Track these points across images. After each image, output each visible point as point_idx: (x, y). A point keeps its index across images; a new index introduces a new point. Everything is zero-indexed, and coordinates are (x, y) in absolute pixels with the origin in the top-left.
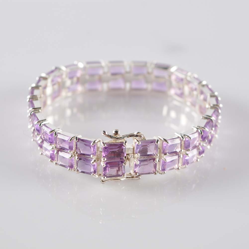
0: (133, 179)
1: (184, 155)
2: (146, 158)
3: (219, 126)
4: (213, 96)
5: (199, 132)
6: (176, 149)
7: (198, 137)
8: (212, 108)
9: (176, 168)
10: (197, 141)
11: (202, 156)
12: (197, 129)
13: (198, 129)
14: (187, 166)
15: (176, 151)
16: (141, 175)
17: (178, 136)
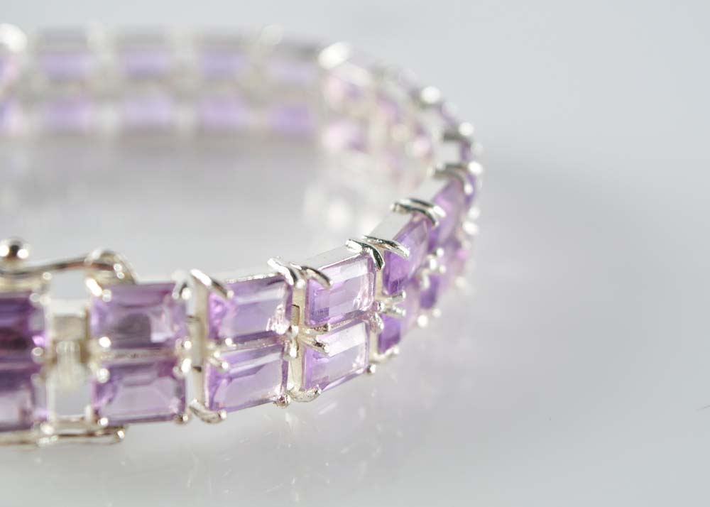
0: (93, 440)
1: (308, 349)
2: (142, 356)
3: (466, 245)
4: (451, 136)
5: (370, 259)
6: (271, 323)
7: (366, 279)
8: (438, 174)
9: (274, 399)
10: (364, 295)
11: (392, 355)
12: (364, 246)
13: (368, 246)
14: (319, 392)
15: (273, 329)
16: (125, 425)
17: (279, 273)
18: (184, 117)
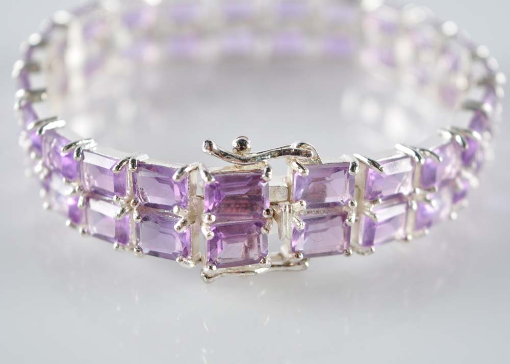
0: (289, 268)
1: (421, 204)
2: (322, 212)
5: (458, 143)
6: (399, 188)
9: (399, 238)
10: (453, 167)
12: (453, 133)
13: (456, 134)
14: (426, 232)
15: (400, 192)
16: (308, 259)
17: (406, 154)
18: (262, 47)
